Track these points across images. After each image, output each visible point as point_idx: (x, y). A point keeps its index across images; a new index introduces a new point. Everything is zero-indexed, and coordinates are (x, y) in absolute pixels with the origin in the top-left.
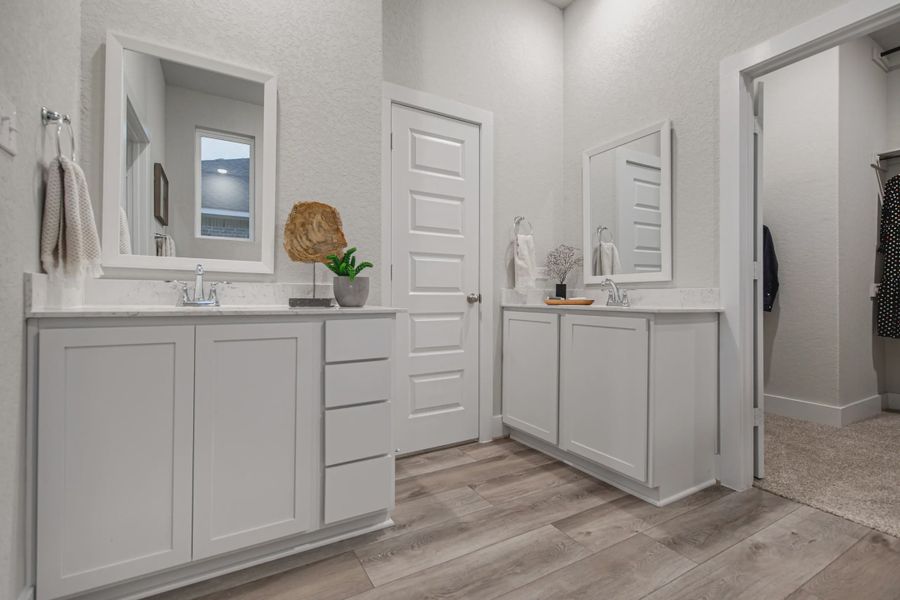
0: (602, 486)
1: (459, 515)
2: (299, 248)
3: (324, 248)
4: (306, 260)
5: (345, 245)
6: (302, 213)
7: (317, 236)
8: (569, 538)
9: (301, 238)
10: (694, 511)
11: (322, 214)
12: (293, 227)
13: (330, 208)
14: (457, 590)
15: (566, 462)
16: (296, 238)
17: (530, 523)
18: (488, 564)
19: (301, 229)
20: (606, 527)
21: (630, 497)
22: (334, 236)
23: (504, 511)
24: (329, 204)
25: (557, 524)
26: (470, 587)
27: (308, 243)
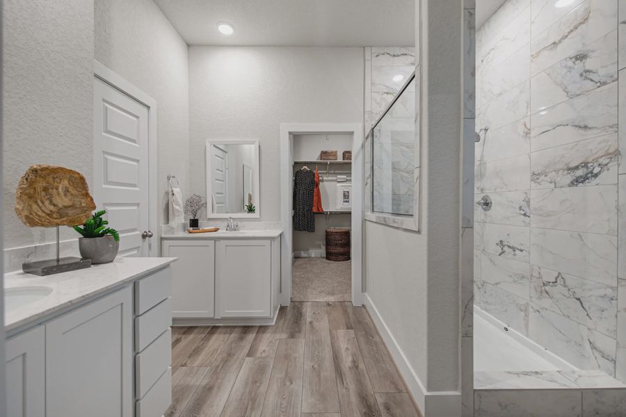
0: (245, 328)
1: (198, 384)
2: (40, 213)
3: (70, 212)
4: (50, 224)
5: (94, 208)
6: (44, 178)
7: (63, 201)
8: (260, 358)
9: (43, 203)
10: (285, 321)
11: (69, 180)
12: (32, 191)
13: (78, 174)
14: (245, 413)
15: (218, 325)
16: (36, 202)
17: (238, 362)
18: (243, 393)
19: (43, 193)
20: (267, 344)
21: (261, 327)
22: (83, 201)
23: (218, 367)
24: (77, 170)
25: (249, 355)
26: (249, 407)
27: (52, 208)
